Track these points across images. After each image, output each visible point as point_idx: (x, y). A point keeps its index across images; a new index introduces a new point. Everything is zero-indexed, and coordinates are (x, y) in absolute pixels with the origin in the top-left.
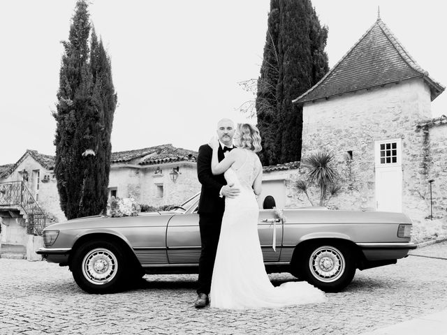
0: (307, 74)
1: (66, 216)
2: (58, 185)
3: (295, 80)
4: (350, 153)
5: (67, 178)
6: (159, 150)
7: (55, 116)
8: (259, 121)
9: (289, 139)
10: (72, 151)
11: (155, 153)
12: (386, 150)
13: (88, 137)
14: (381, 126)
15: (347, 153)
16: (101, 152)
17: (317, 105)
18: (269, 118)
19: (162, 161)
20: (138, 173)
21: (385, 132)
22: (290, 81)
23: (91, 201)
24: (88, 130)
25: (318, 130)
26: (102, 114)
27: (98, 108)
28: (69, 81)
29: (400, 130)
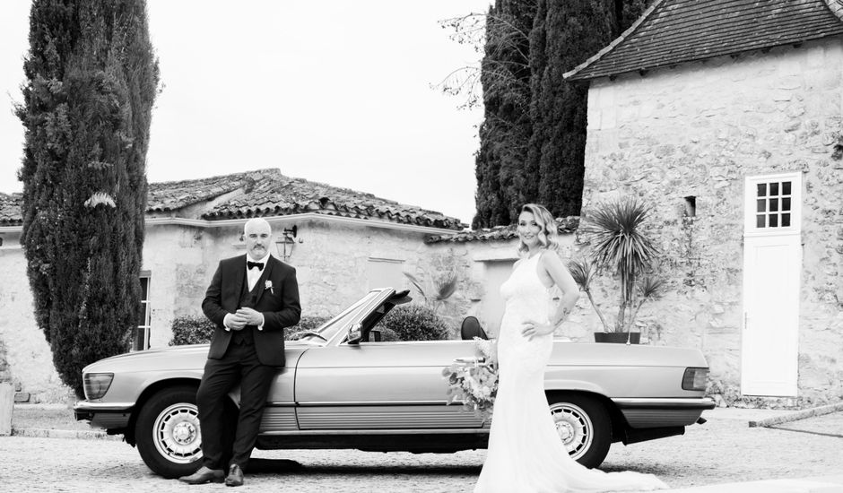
0: (601, 8)
1: (48, 339)
2: (30, 271)
3: (572, 20)
4: (692, 200)
5: (50, 255)
6: (249, 183)
7: (22, 115)
8: (487, 114)
9: (556, 163)
10: (61, 196)
11: (241, 191)
12: (768, 197)
13: (96, 164)
14: (760, 141)
15: (684, 201)
16: (126, 198)
17: (619, 87)
18: (510, 110)
19: (258, 211)
20: (199, 238)
21: (769, 156)
22: (562, 24)
23: (105, 306)
24: (97, 149)
25: (621, 146)
26: (127, 110)
27: (119, 97)
28: (53, 37)
29: (802, 155)
